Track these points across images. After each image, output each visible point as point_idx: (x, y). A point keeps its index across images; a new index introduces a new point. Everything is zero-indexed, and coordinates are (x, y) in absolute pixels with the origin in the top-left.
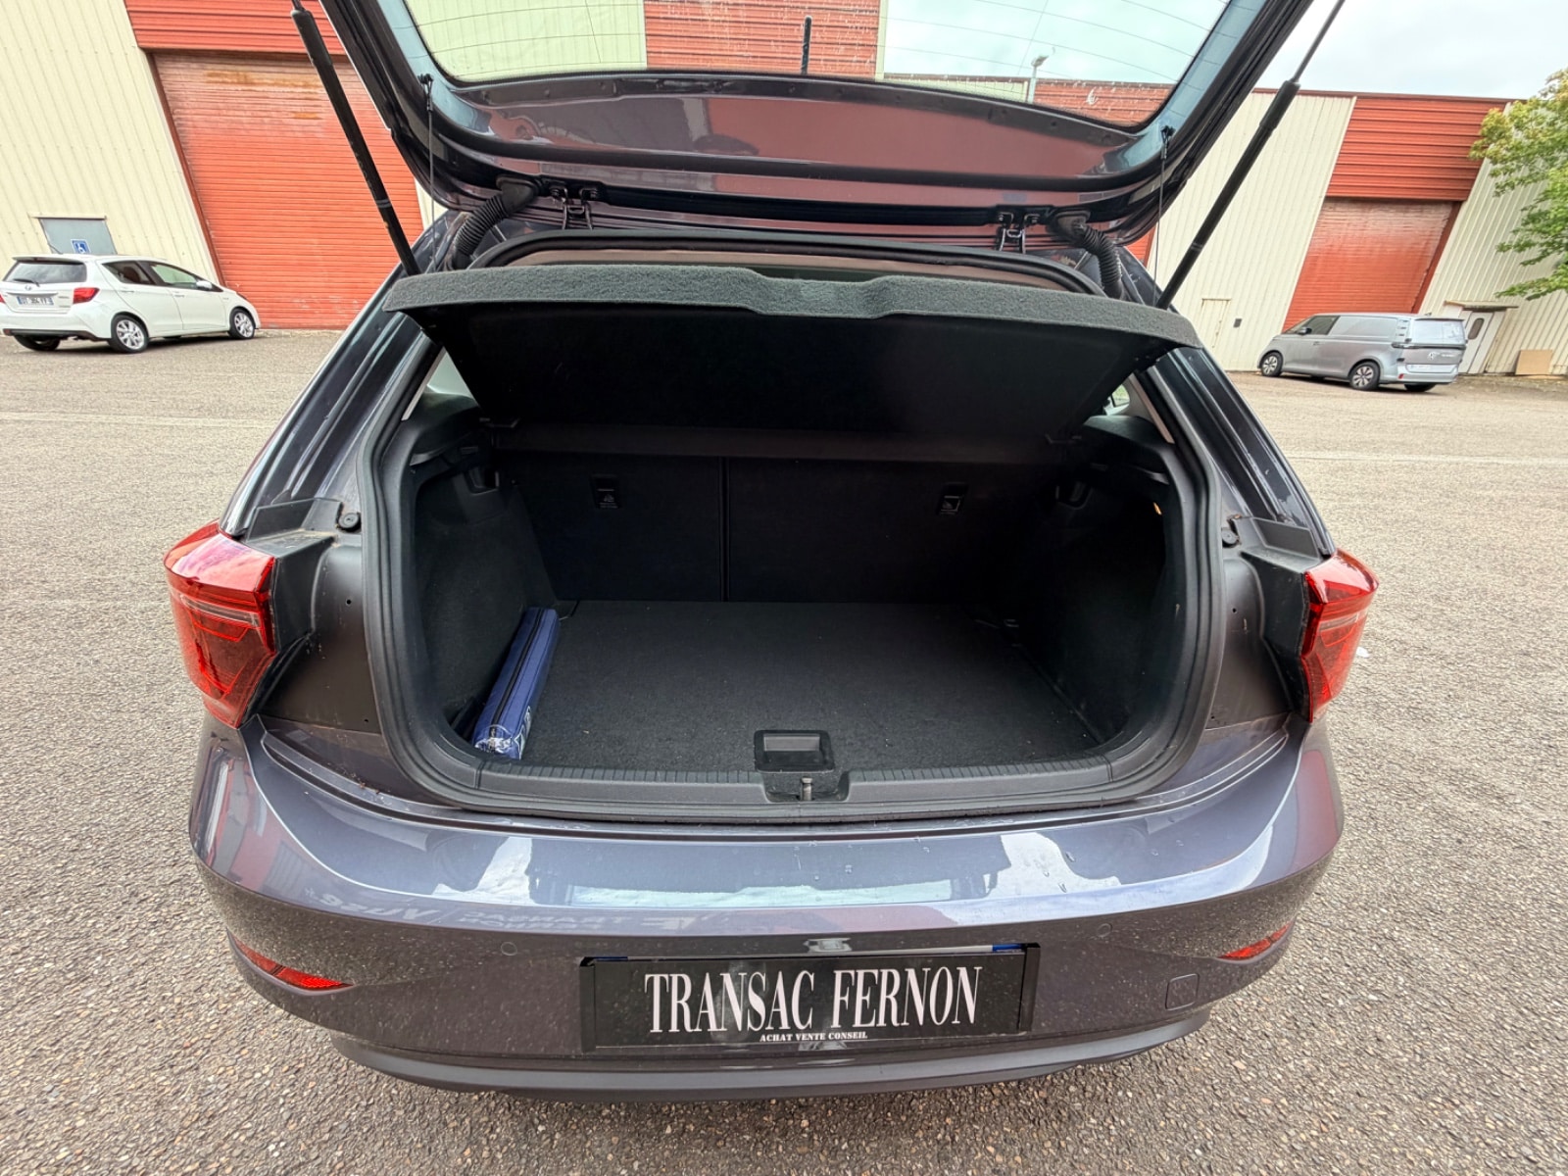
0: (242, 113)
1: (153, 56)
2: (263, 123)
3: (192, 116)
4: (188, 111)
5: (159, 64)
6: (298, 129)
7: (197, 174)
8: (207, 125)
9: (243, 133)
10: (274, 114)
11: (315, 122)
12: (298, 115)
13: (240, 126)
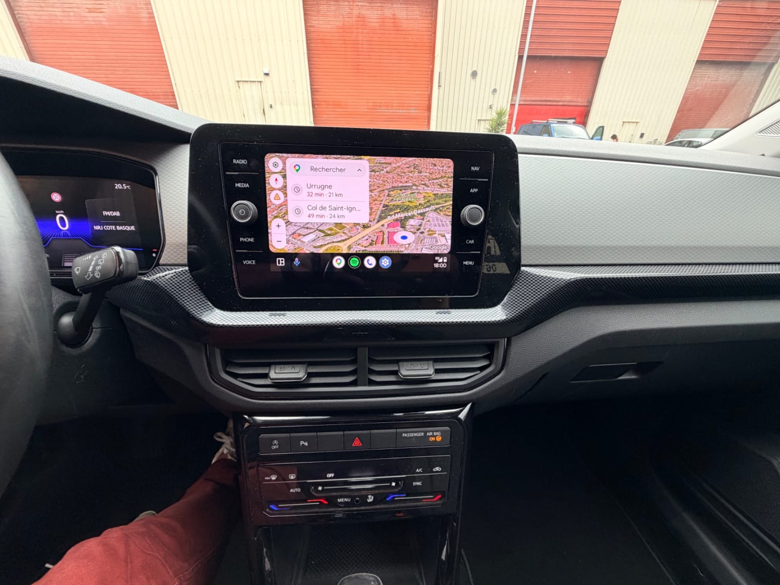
0: (56, 9)
2: (70, 16)
4: (23, 9)
6: (90, 19)
7: (33, 49)
8: (35, 17)
9: (58, 22)
10: (75, 10)
11: (101, 15)
12: (90, 11)
13: (55, 18)
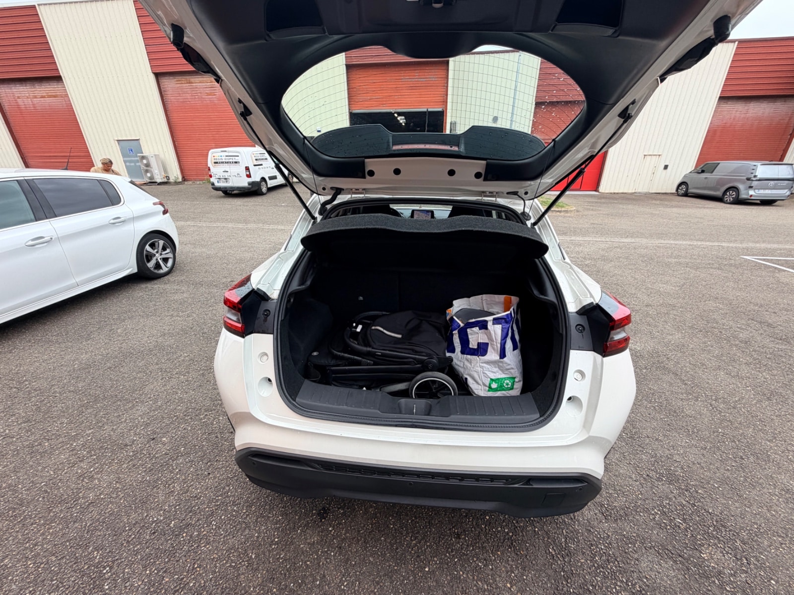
0: (188, 95)
1: (158, 75)
2: (195, 98)
3: (170, 97)
4: (169, 96)
5: (159, 78)
6: (207, 99)
7: (171, 120)
8: (175, 100)
9: (188, 102)
10: (199, 94)
11: (215, 96)
12: (208, 94)
13: (187, 100)
